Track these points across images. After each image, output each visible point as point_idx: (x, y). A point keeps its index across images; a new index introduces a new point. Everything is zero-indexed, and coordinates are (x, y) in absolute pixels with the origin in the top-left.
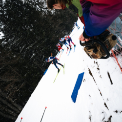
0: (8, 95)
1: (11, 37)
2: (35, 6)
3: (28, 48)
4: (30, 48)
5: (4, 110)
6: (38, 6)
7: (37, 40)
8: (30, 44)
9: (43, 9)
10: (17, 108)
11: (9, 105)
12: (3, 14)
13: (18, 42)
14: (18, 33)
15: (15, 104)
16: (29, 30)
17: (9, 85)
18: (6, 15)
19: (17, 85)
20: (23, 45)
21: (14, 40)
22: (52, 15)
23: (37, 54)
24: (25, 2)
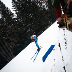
0: (10, 48)
1: (20, 18)
2: (37, 4)
3: (27, 26)
4: (28, 26)
5: (6, 55)
6: (39, 4)
7: (33, 22)
8: (29, 24)
9: (41, 6)
10: (12, 56)
11: (9, 54)
12: (19, 5)
13: (23, 21)
14: (24, 17)
15: (12, 54)
16: (30, 16)
17: (11, 43)
18: (21, 6)
19: (16, 44)
20: (25, 24)
21: (21, 20)
22: (46, 11)
23: (31, 31)
24: (32, 1)
